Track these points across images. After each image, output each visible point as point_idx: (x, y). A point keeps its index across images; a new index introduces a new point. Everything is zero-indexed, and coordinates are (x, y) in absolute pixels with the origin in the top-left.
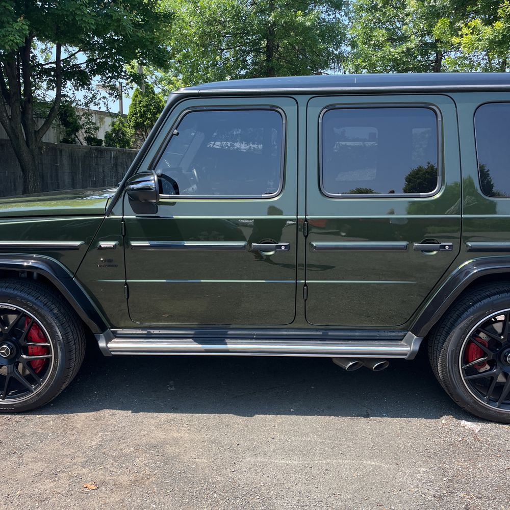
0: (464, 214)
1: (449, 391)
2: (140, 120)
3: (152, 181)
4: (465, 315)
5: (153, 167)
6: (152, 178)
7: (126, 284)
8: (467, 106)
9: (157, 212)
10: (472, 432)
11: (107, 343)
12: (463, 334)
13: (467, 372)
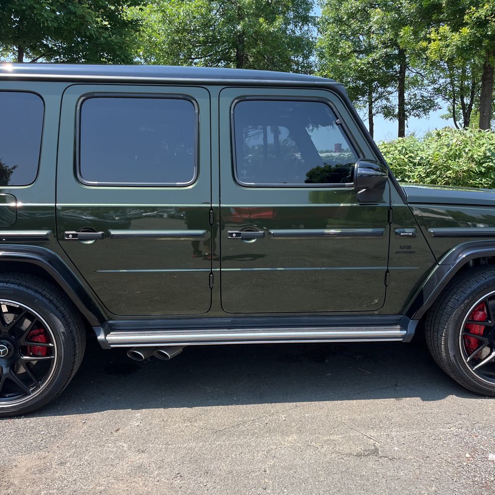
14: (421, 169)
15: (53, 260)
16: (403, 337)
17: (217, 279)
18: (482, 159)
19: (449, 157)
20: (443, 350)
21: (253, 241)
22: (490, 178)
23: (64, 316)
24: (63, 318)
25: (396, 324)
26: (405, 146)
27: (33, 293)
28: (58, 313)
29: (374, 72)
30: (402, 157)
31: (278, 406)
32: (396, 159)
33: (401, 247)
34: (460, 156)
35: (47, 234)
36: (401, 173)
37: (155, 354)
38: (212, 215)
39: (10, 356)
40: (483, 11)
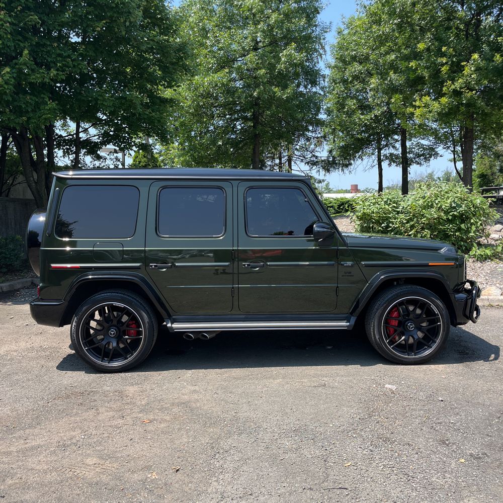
10: (391, 390)
14: (403, 217)
15: (143, 280)
16: (347, 326)
17: (236, 291)
18: (449, 209)
19: (424, 208)
20: (372, 335)
21: (257, 269)
22: (456, 224)
23: (148, 313)
24: (148, 314)
25: (345, 320)
26: (390, 197)
27: (132, 299)
28: (145, 311)
29: (376, 126)
30: (387, 207)
31: (273, 368)
32: (382, 208)
33: (345, 273)
34: (432, 206)
35: (140, 266)
36: (387, 219)
37: (200, 336)
38: (233, 254)
39: (117, 335)
40: (459, 84)
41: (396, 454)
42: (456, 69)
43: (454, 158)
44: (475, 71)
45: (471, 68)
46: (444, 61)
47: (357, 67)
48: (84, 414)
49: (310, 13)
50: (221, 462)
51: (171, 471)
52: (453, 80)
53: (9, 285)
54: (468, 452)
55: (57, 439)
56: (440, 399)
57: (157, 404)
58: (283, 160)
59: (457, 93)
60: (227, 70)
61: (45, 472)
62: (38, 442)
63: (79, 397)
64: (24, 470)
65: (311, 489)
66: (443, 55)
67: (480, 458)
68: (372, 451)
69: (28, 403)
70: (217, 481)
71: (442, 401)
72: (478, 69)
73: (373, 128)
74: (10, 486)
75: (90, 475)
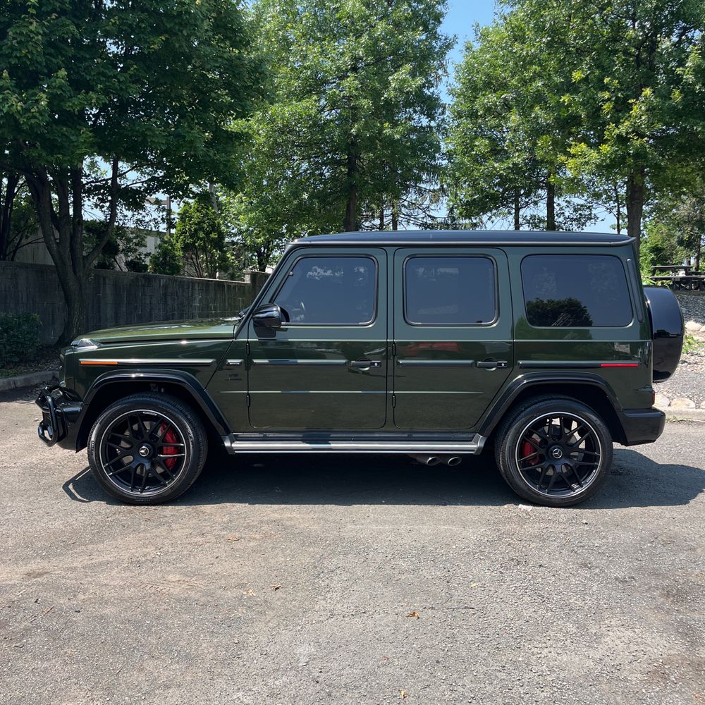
0: (516, 339)
1: (508, 480)
2: (190, 241)
3: (275, 311)
4: (518, 418)
5: (272, 301)
6: (275, 309)
7: (248, 394)
8: (515, 257)
9: (275, 336)
10: (525, 511)
11: (231, 444)
12: (517, 433)
13: (523, 465)
40: (624, 128)
41: (530, 576)
42: (622, 107)
43: (618, 225)
44: (647, 110)
45: (641, 107)
46: (606, 97)
47: (491, 98)
48: (154, 530)
49: (429, 19)
50: (327, 581)
51: (270, 589)
52: (617, 123)
53: (25, 380)
54: (613, 576)
55: (127, 555)
56: (584, 521)
57: (242, 522)
58: (385, 220)
59: (622, 140)
60: (315, 97)
61: (122, 587)
62: (106, 558)
63: (144, 513)
64: (96, 585)
65: (432, 608)
66: (604, 88)
67: (626, 581)
68: (502, 573)
69: (83, 518)
70: (324, 599)
71: (586, 524)
72: (651, 110)
73: (511, 181)
74: (84, 601)
75: (176, 591)
